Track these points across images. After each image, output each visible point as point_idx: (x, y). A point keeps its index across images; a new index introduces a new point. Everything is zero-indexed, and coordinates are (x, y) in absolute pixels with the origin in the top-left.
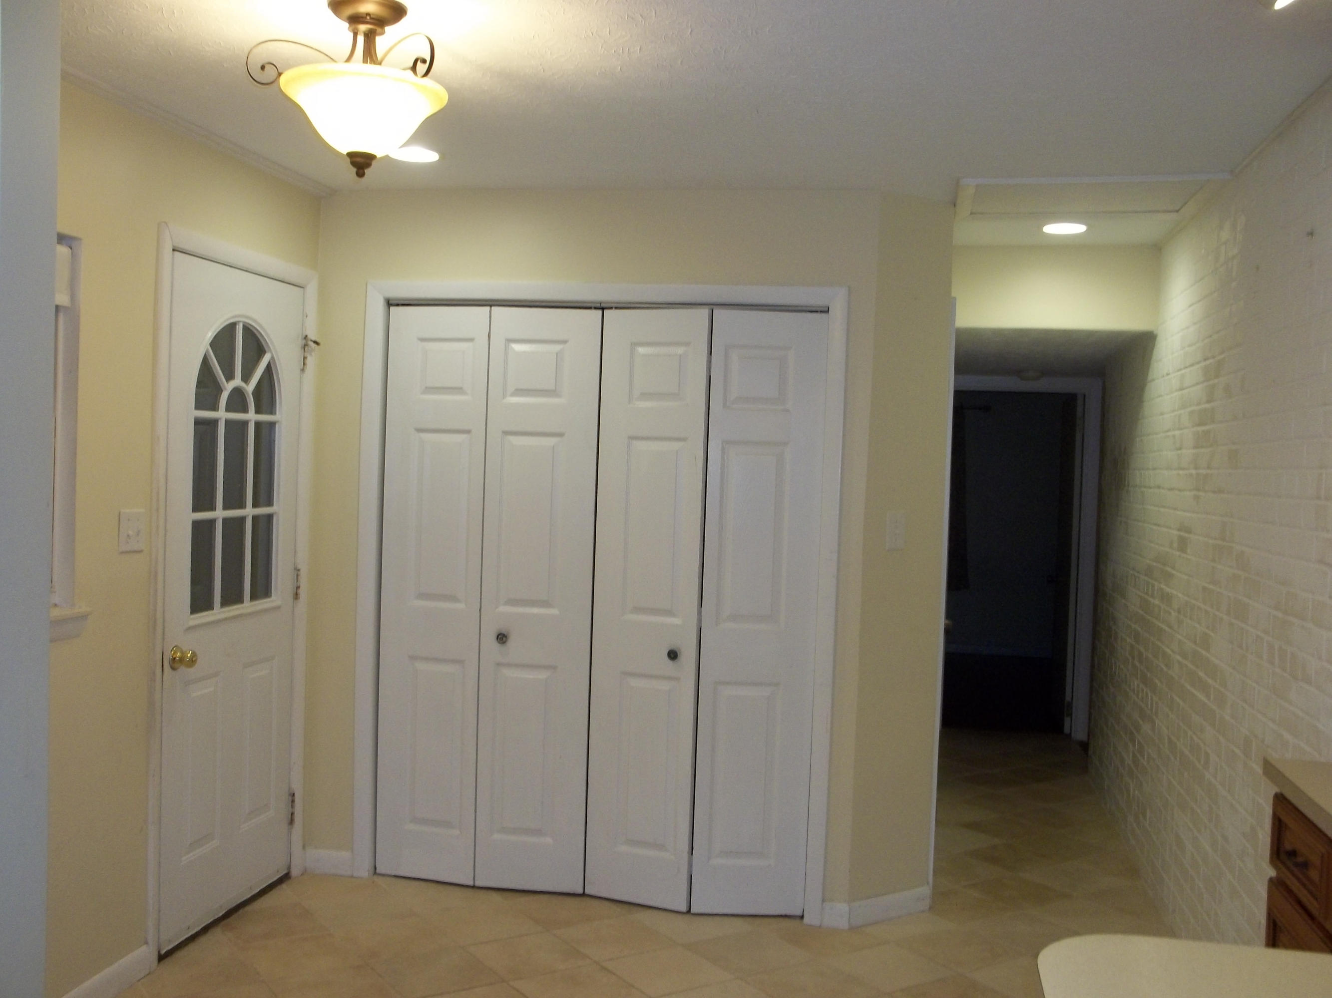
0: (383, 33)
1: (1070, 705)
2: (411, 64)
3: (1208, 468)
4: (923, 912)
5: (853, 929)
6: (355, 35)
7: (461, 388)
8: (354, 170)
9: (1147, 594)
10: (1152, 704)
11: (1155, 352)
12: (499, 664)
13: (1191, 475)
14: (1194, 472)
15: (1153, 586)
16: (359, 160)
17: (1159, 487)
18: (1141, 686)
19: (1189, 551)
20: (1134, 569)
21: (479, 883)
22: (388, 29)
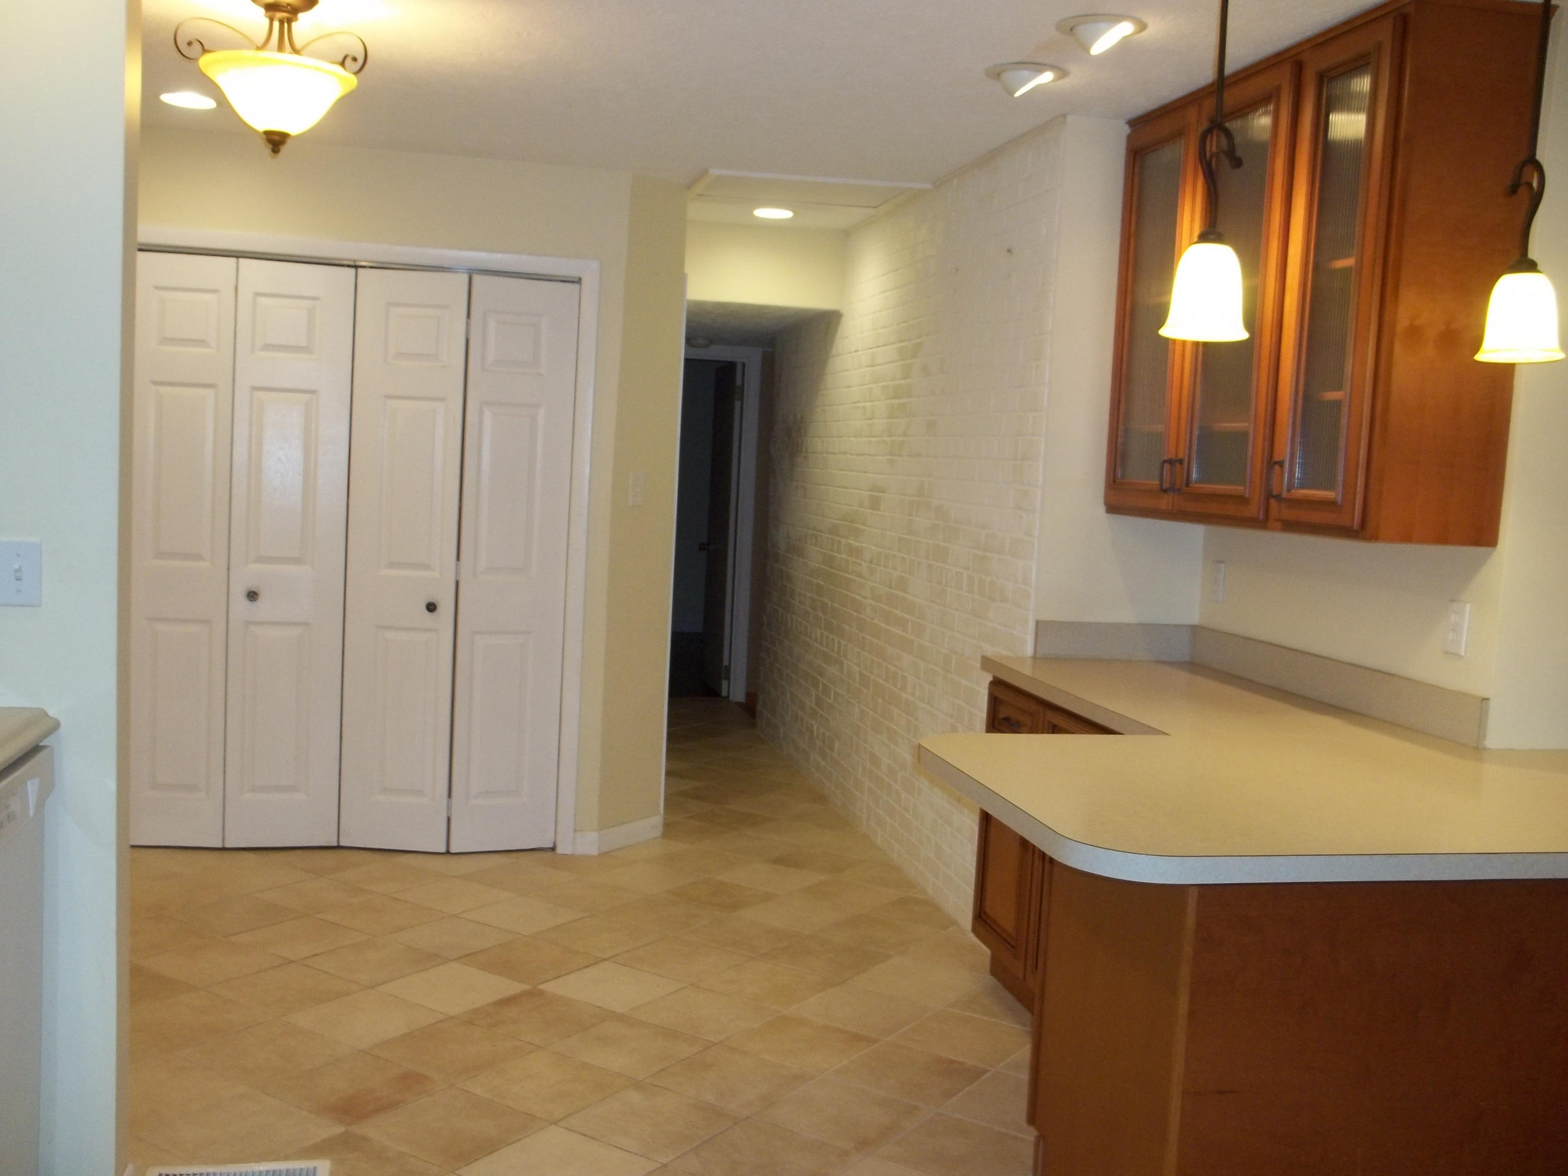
0: (297, 20)
1: (728, 669)
2: (341, 60)
3: (905, 435)
4: (656, 838)
5: (603, 855)
6: (272, 20)
7: (204, 341)
8: (270, 146)
9: (832, 550)
10: (839, 647)
11: (840, 329)
12: (249, 623)
13: (885, 442)
14: (887, 439)
15: (839, 542)
16: (276, 138)
17: (845, 453)
18: (826, 633)
19: (882, 508)
20: (814, 529)
21: (227, 846)
22: (301, 15)
